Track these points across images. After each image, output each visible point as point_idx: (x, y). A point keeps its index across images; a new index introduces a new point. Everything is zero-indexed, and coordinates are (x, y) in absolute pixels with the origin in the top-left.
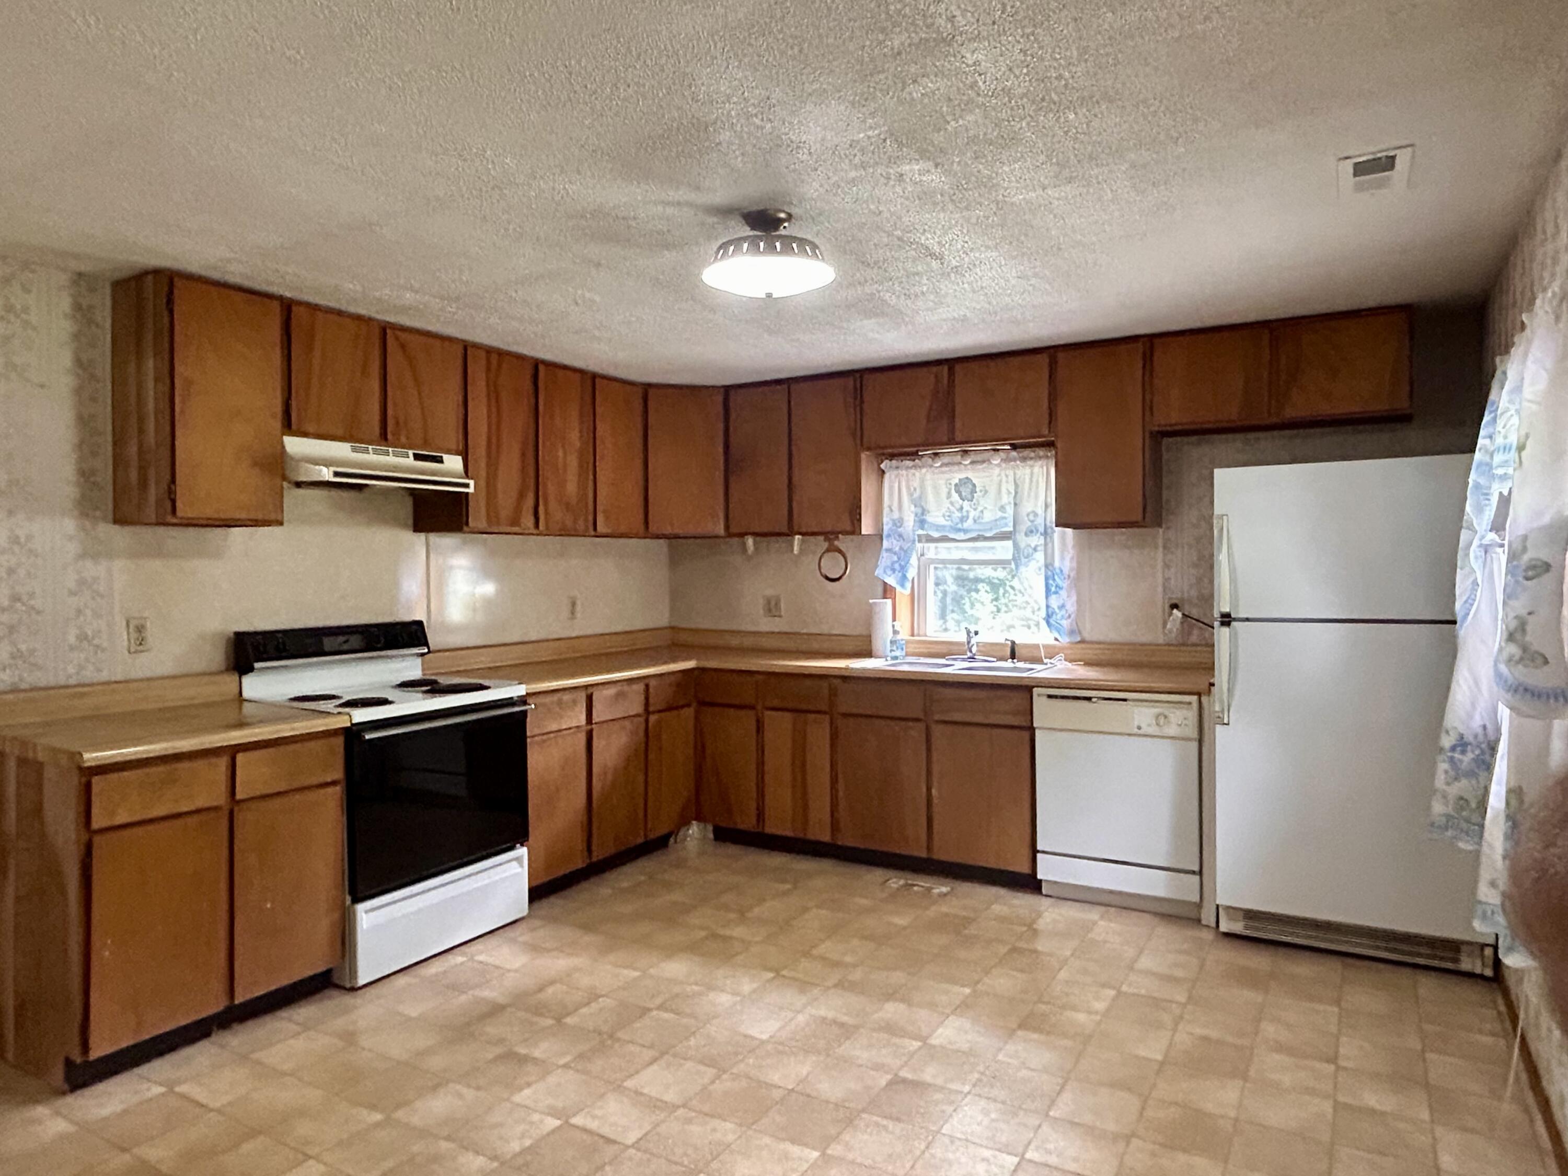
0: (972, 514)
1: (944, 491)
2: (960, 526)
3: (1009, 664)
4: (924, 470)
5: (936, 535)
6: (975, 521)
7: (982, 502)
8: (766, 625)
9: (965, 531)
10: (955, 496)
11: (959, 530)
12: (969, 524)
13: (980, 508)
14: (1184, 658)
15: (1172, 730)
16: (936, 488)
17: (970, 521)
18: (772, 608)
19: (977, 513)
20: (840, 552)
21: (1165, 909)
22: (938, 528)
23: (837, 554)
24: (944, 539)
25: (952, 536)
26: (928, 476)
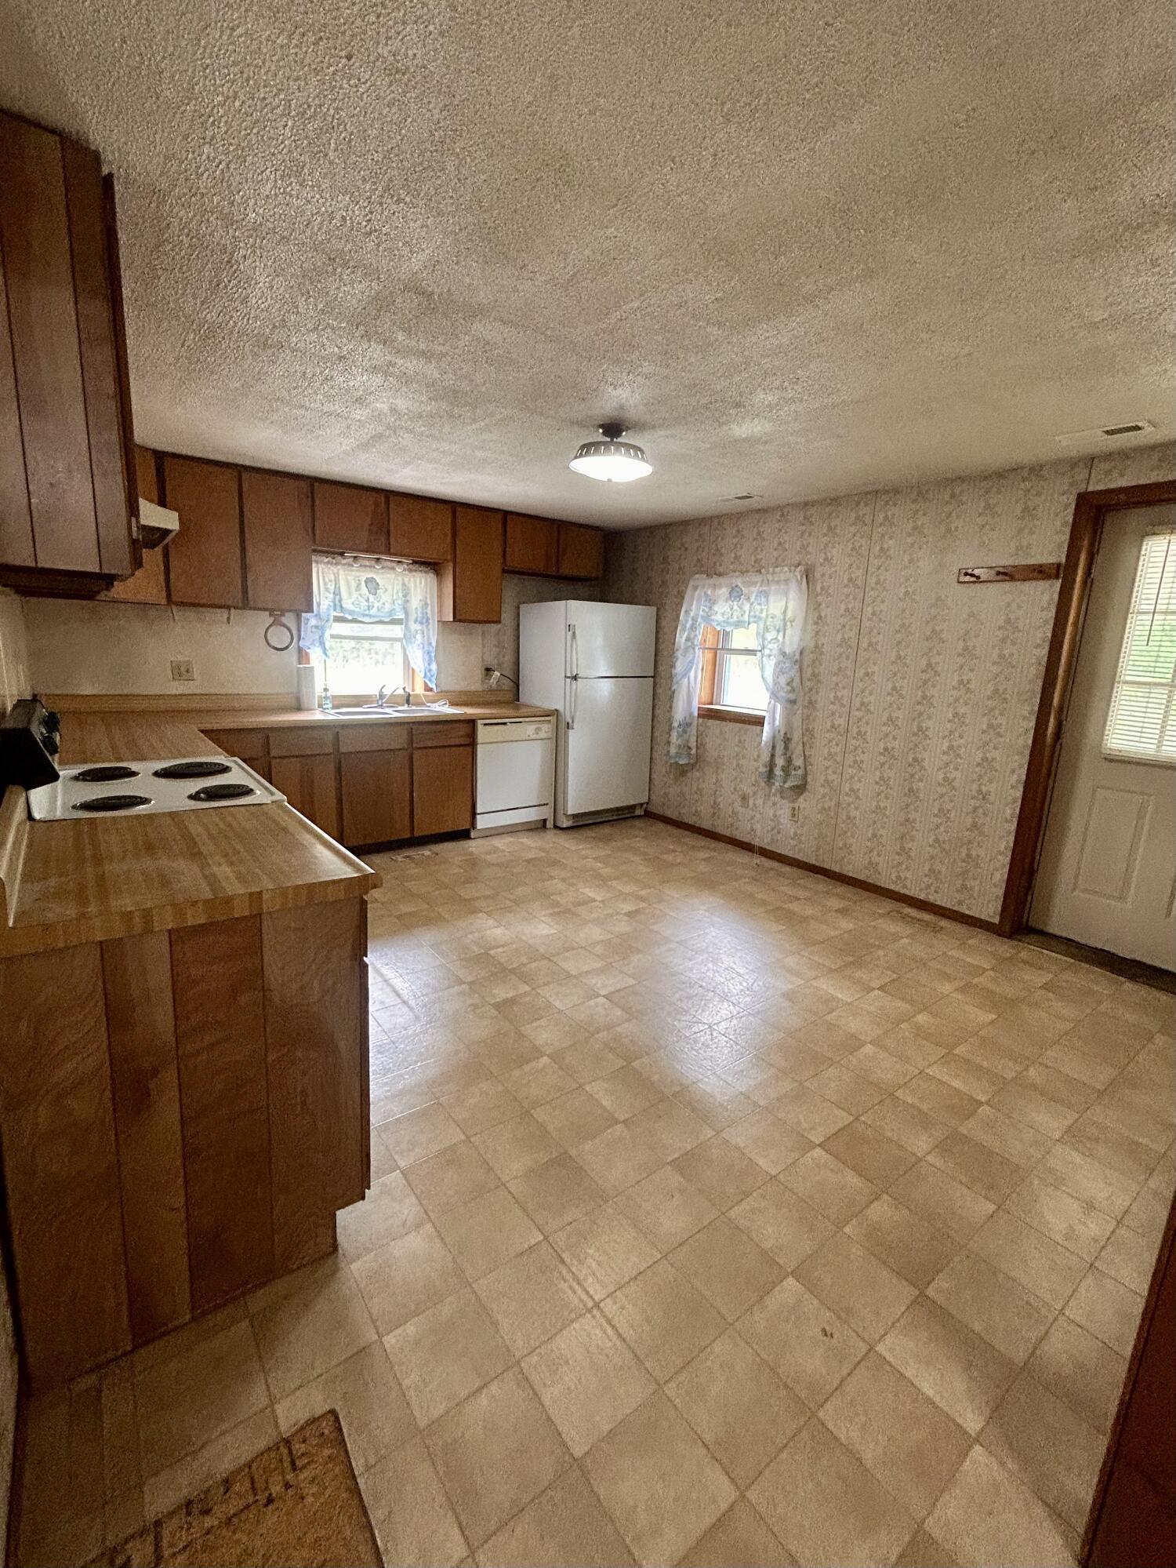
0: (376, 605)
1: (354, 585)
2: (367, 612)
3: (406, 707)
4: (339, 567)
5: (350, 618)
6: (379, 610)
7: (383, 597)
8: (177, 688)
9: (370, 616)
10: (365, 590)
11: (367, 615)
12: (373, 611)
13: (382, 601)
14: (493, 698)
15: (542, 735)
16: (348, 583)
17: (375, 609)
18: (181, 672)
19: (380, 604)
20: (285, 626)
21: (529, 827)
22: (351, 612)
23: (282, 628)
24: (354, 621)
25: (360, 619)
26: (341, 572)
